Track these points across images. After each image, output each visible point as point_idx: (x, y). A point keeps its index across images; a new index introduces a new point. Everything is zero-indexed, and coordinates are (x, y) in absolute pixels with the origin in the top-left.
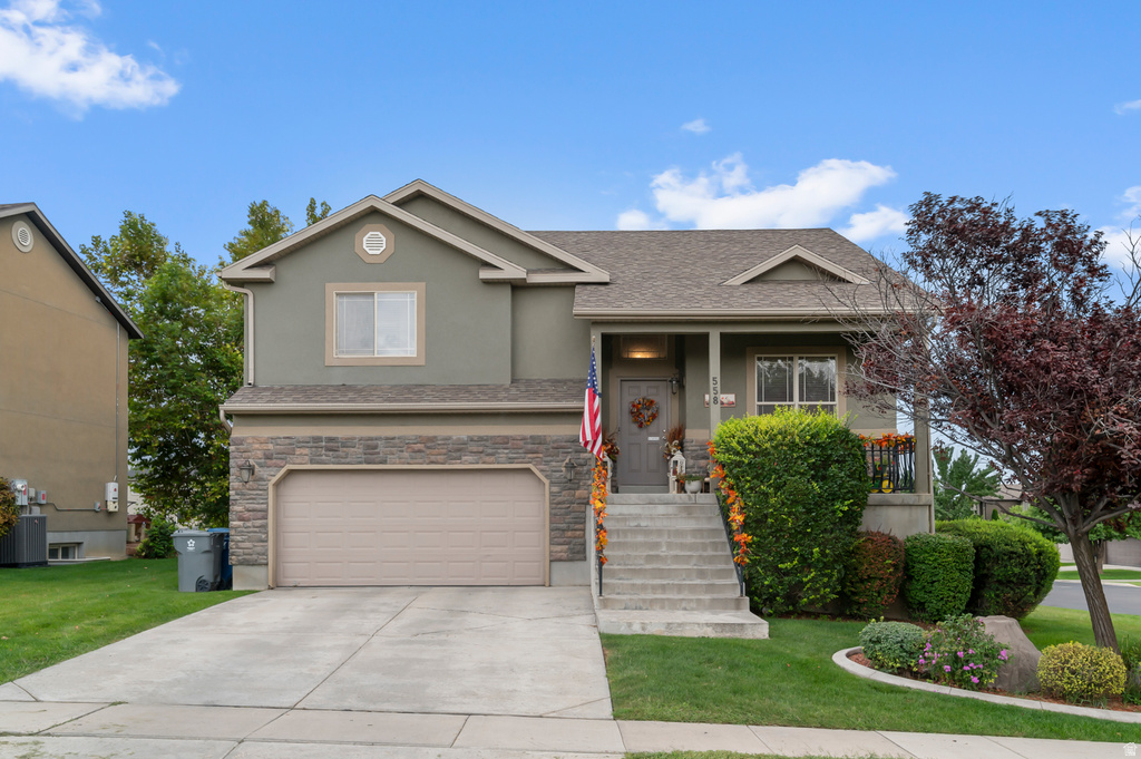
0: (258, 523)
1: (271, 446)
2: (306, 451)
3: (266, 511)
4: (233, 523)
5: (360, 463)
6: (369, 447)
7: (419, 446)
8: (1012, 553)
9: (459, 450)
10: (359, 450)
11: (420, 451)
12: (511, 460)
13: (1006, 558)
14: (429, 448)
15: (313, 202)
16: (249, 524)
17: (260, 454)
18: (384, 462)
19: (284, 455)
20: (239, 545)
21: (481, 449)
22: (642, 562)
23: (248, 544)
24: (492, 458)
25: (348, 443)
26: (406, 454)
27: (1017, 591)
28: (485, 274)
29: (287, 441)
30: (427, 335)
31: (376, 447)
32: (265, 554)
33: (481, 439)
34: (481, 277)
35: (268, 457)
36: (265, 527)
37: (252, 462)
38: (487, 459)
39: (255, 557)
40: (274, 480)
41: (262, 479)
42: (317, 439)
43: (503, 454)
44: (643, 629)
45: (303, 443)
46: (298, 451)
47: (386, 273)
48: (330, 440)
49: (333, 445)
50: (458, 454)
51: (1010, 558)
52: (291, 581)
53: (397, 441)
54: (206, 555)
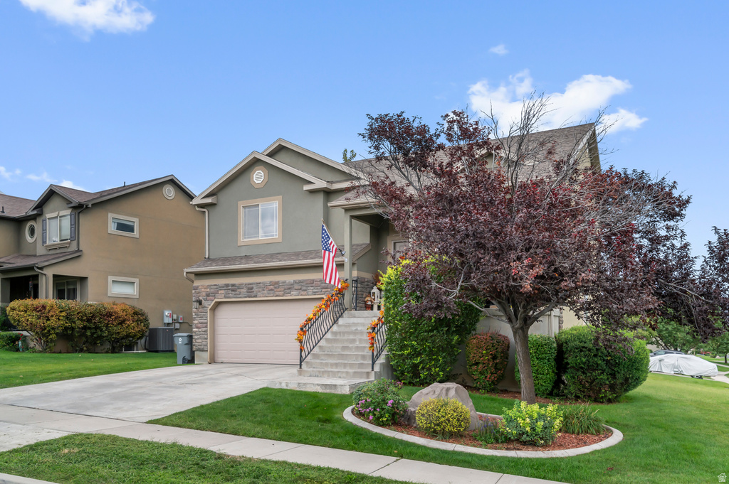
0: (204, 329)
1: (208, 290)
2: (223, 292)
3: (207, 323)
4: (194, 330)
5: (246, 297)
6: (249, 289)
7: (272, 287)
8: (583, 347)
9: (289, 288)
10: (245, 290)
11: (272, 290)
12: (314, 293)
13: (576, 351)
14: (276, 288)
15: (346, 151)
16: (200, 330)
17: (204, 294)
18: (256, 296)
19: (214, 294)
20: (197, 341)
21: (300, 287)
22: (339, 350)
23: (200, 341)
24: (305, 292)
25: (240, 287)
26: (265, 292)
27: (589, 374)
28: (307, 187)
29: (215, 287)
30: (283, 225)
31: (252, 288)
32: (206, 345)
33: (300, 282)
34: (304, 189)
35: (208, 295)
36: (206, 331)
37: (201, 298)
38: (303, 293)
39: (202, 347)
40: (210, 307)
41: (205, 307)
42: (227, 285)
43: (311, 290)
44: (287, 386)
45: (221, 287)
46: (220, 292)
47: (264, 192)
48: (233, 285)
49: (234, 288)
50: (289, 291)
51: (581, 351)
52: (220, 360)
53: (261, 285)
54: (187, 346)
